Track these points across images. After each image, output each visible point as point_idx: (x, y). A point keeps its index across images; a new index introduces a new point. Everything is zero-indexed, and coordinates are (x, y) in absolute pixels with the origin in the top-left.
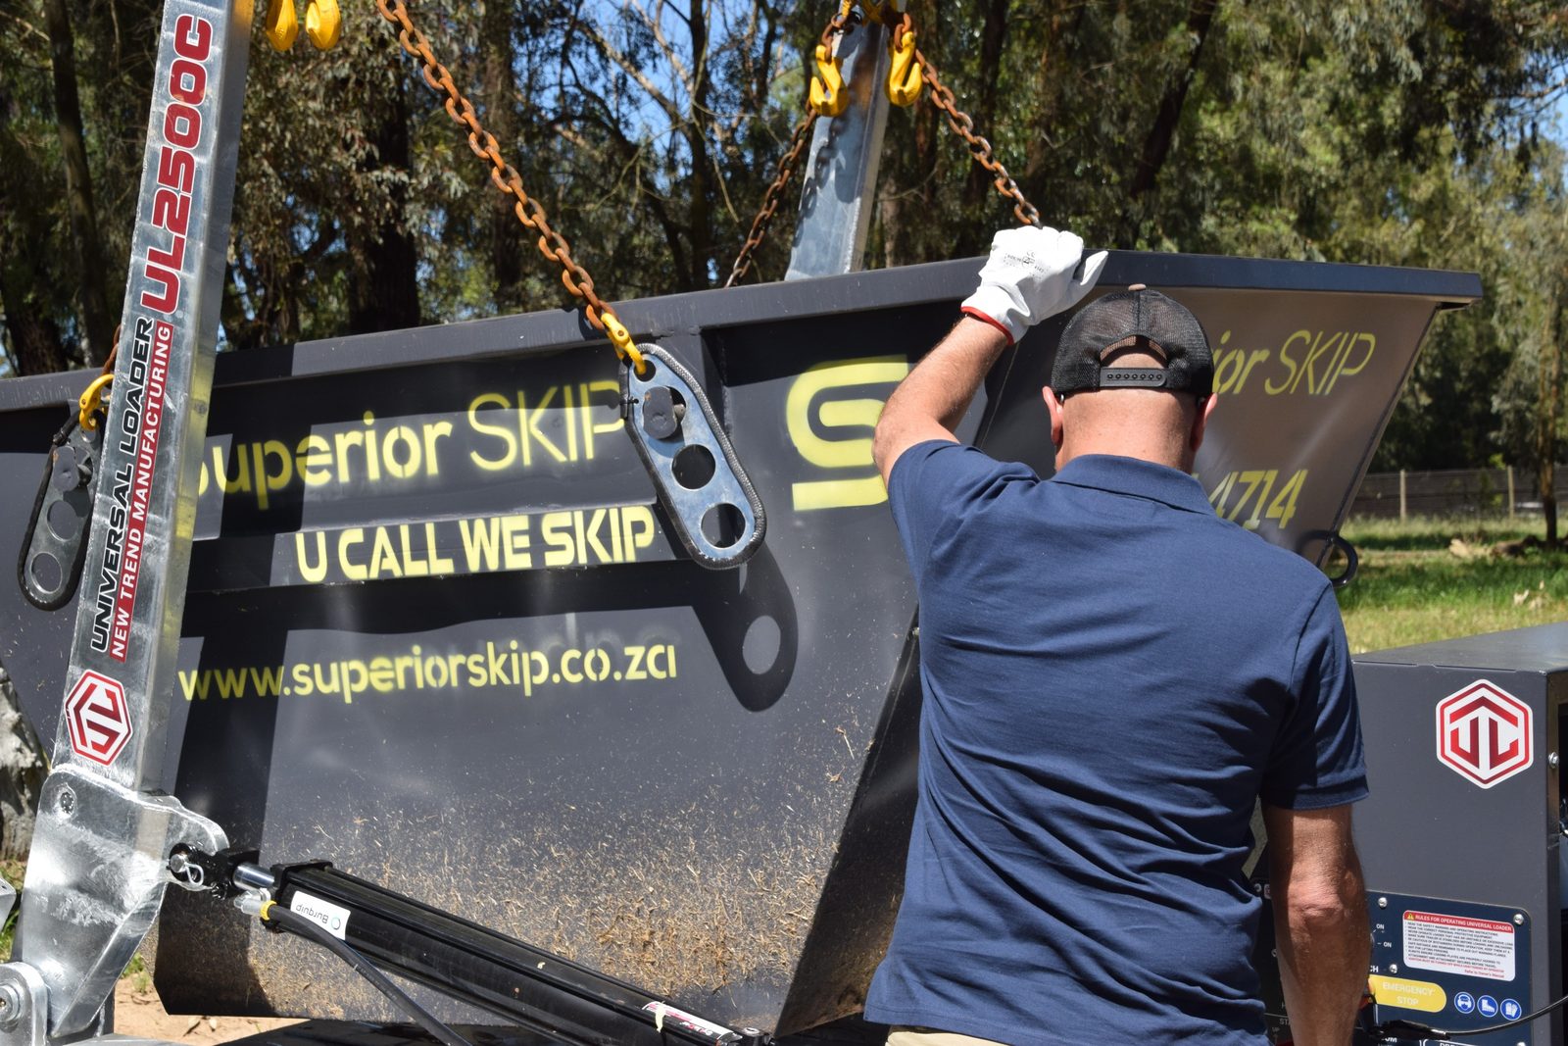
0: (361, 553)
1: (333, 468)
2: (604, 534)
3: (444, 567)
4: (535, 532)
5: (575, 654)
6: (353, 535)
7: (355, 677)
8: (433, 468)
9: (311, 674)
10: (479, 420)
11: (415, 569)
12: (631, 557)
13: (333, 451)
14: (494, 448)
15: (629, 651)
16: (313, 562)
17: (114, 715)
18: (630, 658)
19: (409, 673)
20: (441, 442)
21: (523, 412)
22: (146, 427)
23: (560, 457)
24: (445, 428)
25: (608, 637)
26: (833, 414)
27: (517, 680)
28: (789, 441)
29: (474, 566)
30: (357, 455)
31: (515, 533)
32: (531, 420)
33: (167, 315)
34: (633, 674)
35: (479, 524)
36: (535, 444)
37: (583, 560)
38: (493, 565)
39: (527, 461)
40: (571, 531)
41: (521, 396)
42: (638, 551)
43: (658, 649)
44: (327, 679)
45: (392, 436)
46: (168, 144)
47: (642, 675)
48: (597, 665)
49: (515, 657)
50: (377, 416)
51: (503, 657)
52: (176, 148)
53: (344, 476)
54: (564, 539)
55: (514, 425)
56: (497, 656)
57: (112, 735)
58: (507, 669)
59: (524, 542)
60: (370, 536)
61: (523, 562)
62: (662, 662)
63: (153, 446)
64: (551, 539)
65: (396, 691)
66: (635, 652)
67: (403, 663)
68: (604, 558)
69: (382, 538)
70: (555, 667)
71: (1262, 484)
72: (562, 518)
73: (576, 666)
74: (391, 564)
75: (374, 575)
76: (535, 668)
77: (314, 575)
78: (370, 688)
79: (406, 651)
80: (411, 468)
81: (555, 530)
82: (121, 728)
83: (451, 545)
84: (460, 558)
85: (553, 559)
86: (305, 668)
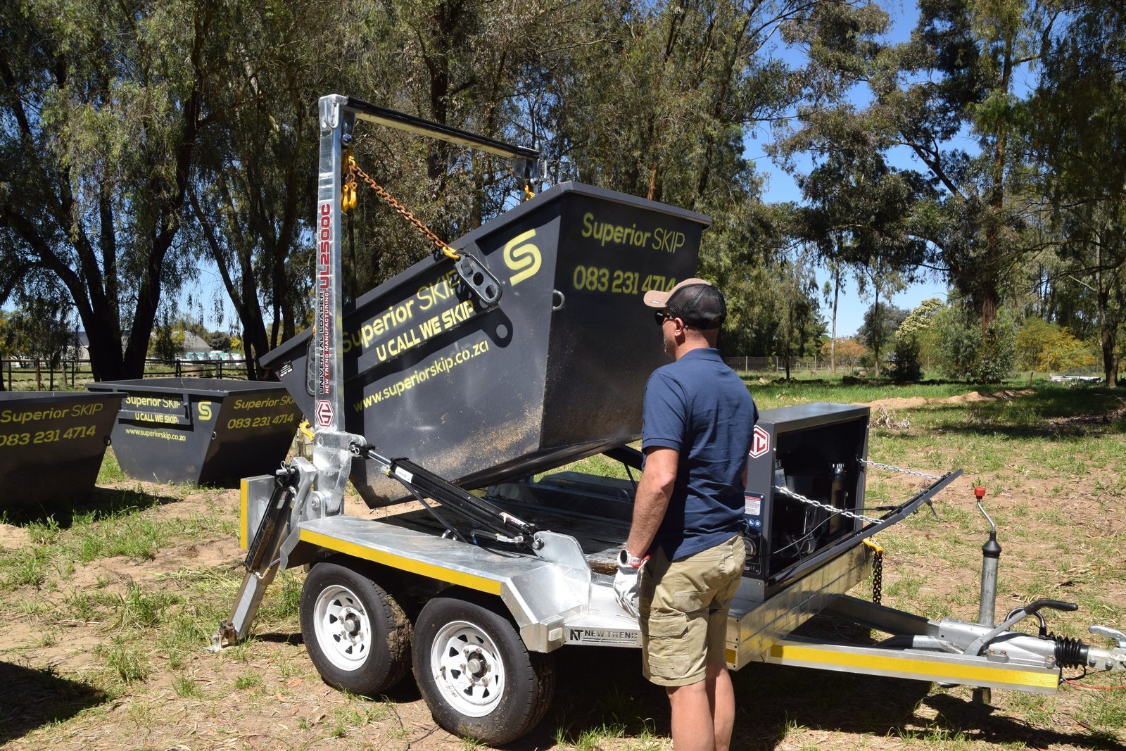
0: (394, 347)
1: (384, 327)
2: (460, 313)
3: (417, 341)
4: (441, 321)
5: (459, 354)
6: (392, 343)
7: (400, 387)
8: (410, 315)
9: (388, 391)
10: (421, 296)
11: (410, 345)
12: (468, 317)
13: (383, 321)
14: (426, 302)
15: (474, 347)
16: (382, 355)
17: (329, 411)
18: (475, 349)
19: (415, 380)
20: (411, 307)
21: (432, 288)
22: (325, 323)
23: (444, 297)
24: (412, 302)
25: (468, 345)
26: (517, 253)
27: (445, 369)
29: (426, 338)
30: (389, 320)
31: (435, 323)
32: (434, 290)
33: (327, 290)
34: (477, 353)
35: (425, 324)
36: (437, 296)
37: (455, 323)
38: (431, 335)
39: (436, 302)
40: (450, 316)
41: (430, 284)
42: (470, 314)
43: (482, 343)
44: (393, 390)
45: (398, 311)
46: (322, 241)
47: (479, 353)
48: (466, 355)
49: (443, 363)
50: (393, 306)
51: (440, 364)
52: (325, 241)
53: (387, 328)
54: (449, 319)
55: (430, 293)
56: (438, 364)
57: (329, 417)
58: (441, 367)
59: (438, 324)
60: (396, 341)
61: (438, 331)
62: (484, 347)
64: (445, 320)
65: (412, 387)
66: (476, 347)
67: (412, 378)
68: (461, 320)
69: (400, 340)
70: (454, 361)
71: (661, 282)
72: (447, 313)
74: (404, 347)
75: (399, 351)
76: (449, 363)
77: (383, 359)
78: (405, 389)
79: (413, 374)
80: (405, 318)
81: (446, 317)
82: (331, 414)
83: (418, 334)
84: (422, 337)
85: (447, 326)
86: (386, 390)
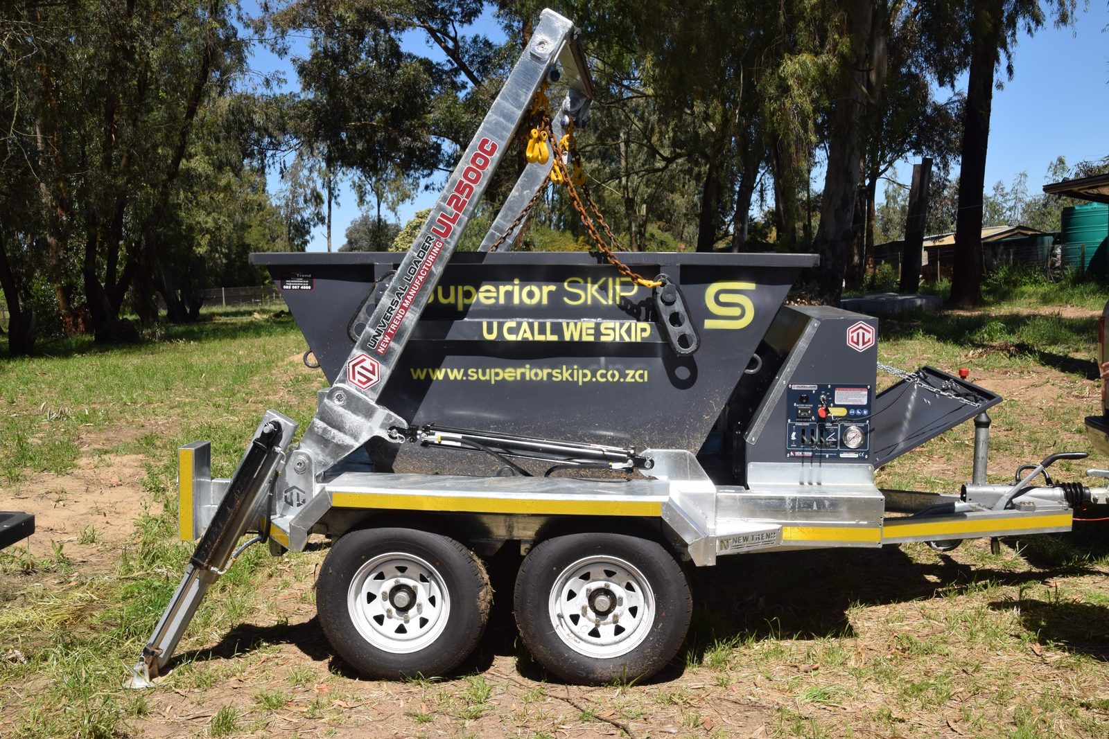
0: (514, 331)
1: (497, 298)
2: (628, 331)
3: (555, 338)
4: (597, 326)
5: (604, 372)
6: (511, 323)
7: (497, 374)
8: (545, 301)
9: (477, 373)
10: (569, 286)
11: (540, 338)
12: (639, 340)
13: (498, 291)
14: (575, 297)
15: (627, 372)
16: (490, 331)
18: (628, 374)
19: (523, 375)
20: (550, 293)
21: (589, 285)
22: (419, 274)
23: (604, 302)
24: (553, 288)
25: (619, 366)
26: (723, 298)
27: (576, 379)
28: (706, 306)
29: (567, 338)
30: (509, 294)
31: (587, 328)
32: (592, 289)
33: (442, 238)
34: (629, 379)
35: (572, 325)
36: (593, 296)
37: (618, 339)
38: (576, 338)
39: (589, 302)
40: (614, 329)
41: (589, 280)
42: (642, 338)
43: (641, 372)
44: (484, 374)
45: (527, 289)
46: (463, 179)
47: (633, 380)
48: (613, 376)
49: (575, 372)
50: (520, 281)
51: (570, 371)
52: (466, 182)
53: (502, 301)
54: (611, 332)
56: (567, 370)
58: (572, 375)
59: (592, 331)
60: (519, 325)
61: (591, 339)
62: (642, 376)
63: (420, 282)
64: (603, 331)
65: (516, 381)
66: (631, 372)
67: (521, 370)
68: (627, 339)
69: (525, 326)
70: (594, 375)
72: (610, 324)
73: (603, 376)
74: (529, 336)
75: (520, 338)
76: (585, 376)
77: (490, 337)
78: (504, 379)
79: (523, 366)
80: (535, 301)
81: (606, 328)
83: (557, 329)
84: (561, 334)
85: (603, 339)
86: (475, 370)
